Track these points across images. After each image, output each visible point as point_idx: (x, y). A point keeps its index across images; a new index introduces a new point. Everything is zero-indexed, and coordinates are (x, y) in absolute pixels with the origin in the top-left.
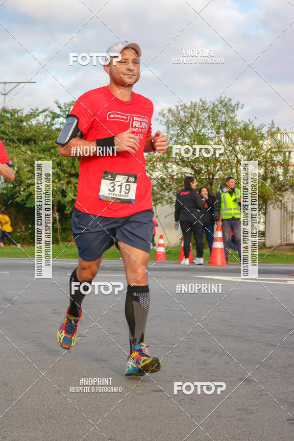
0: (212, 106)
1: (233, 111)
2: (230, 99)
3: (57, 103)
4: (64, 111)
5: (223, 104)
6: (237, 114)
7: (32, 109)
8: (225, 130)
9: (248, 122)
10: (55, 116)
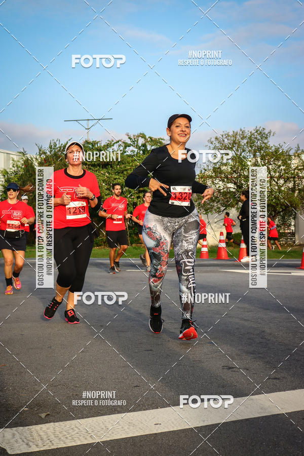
0: (250, 134)
1: (266, 138)
2: (264, 129)
3: (128, 135)
4: (134, 142)
5: (259, 132)
6: (269, 140)
7: (108, 141)
8: (261, 153)
9: (279, 146)
10: (127, 145)
